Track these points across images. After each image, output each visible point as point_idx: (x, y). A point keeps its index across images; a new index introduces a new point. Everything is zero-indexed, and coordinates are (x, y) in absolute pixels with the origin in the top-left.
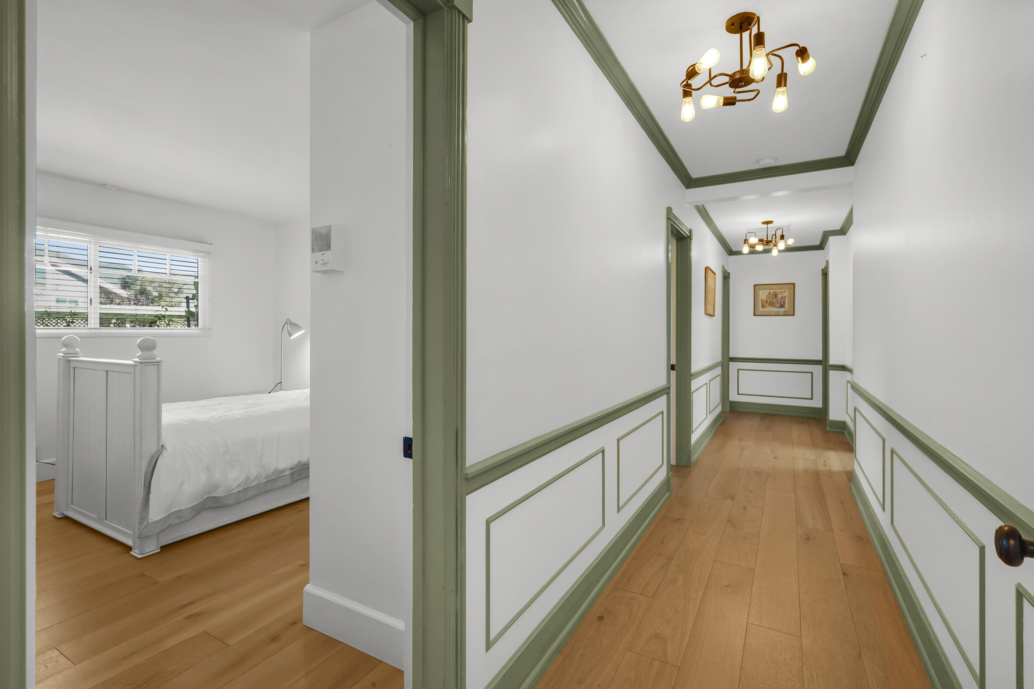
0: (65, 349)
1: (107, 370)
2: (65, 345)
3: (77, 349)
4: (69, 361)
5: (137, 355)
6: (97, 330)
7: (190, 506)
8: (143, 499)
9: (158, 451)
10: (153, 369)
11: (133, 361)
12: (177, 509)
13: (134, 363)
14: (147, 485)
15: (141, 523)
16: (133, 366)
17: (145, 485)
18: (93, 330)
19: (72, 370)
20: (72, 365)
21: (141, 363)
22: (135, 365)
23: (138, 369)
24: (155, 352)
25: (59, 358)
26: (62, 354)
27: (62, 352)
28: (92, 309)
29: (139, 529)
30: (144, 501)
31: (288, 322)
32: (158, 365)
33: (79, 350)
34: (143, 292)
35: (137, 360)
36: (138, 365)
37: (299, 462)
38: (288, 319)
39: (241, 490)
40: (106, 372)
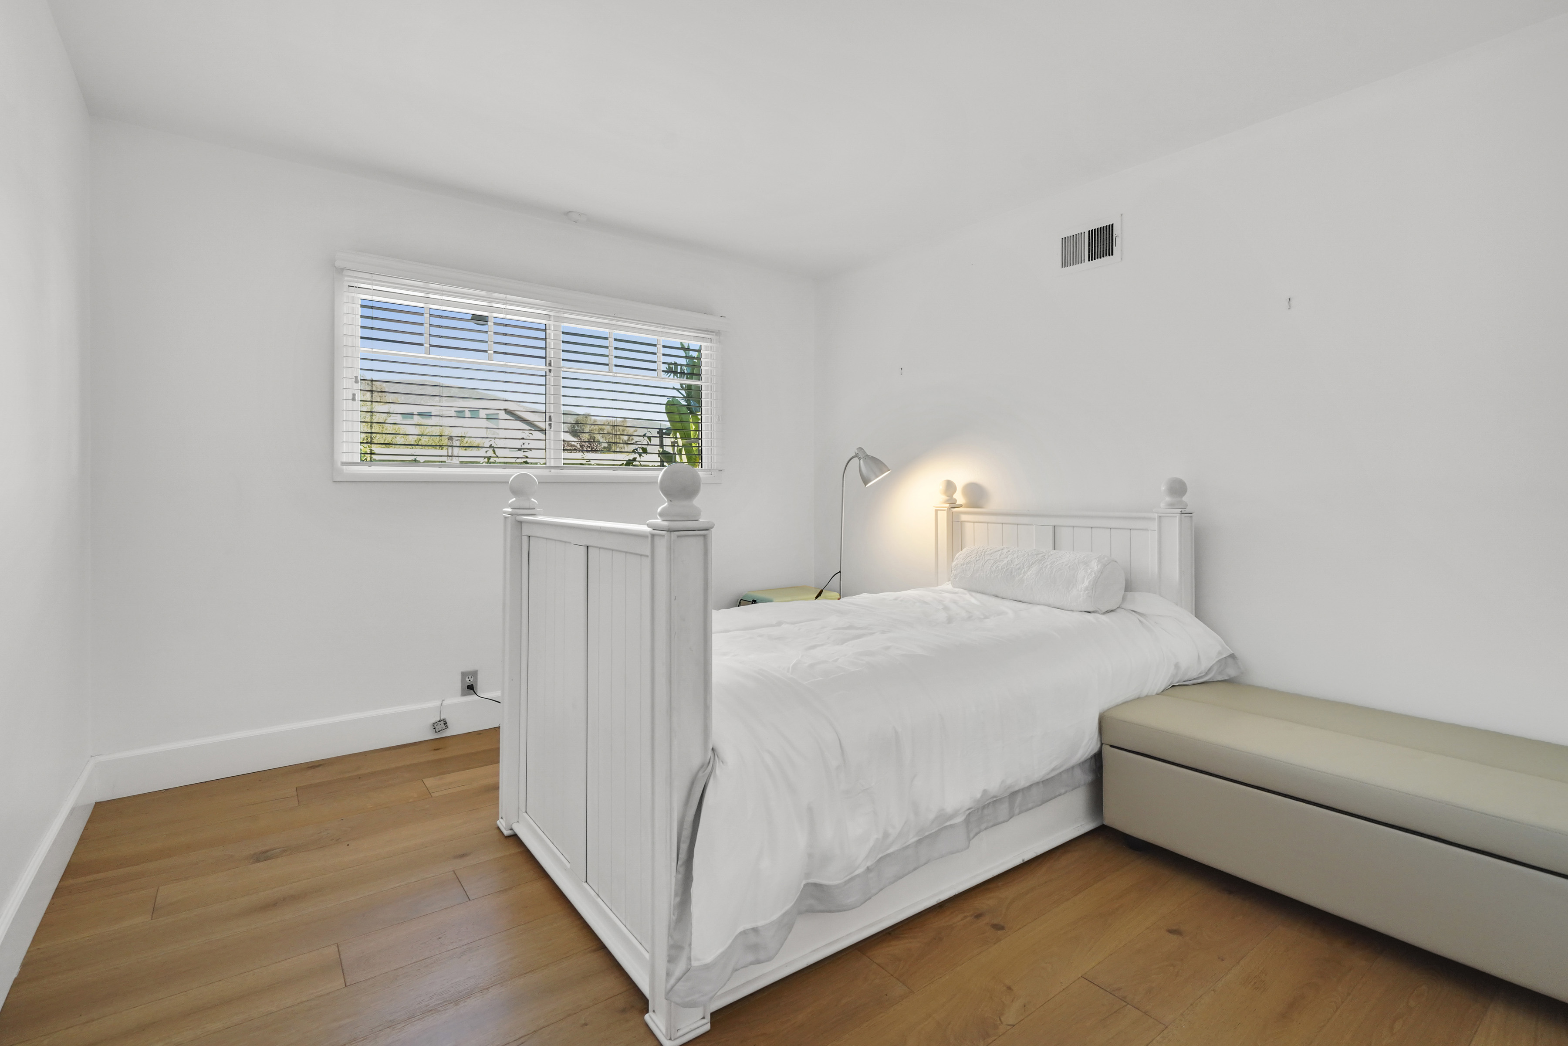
0: (514, 499)
1: (588, 544)
2: (515, 492)
3: (532, 499)
4: (521, 522)
5: (659, 510)
6: (559, 471)
7: (775, 917)
8: (676, 895)
9: (703, 766)
10: (693, 545)
11: (649, 526)
12: (748, 926)
13: (649, 529)
14: (683, 855)
15: (671, 960)
16: (650, 538)
17: (680, 856)
18: (553, 471)
19: (525, 539)
20: (526, 531)
21: (670, 531)
22: (653, 536)
23: (662, 546)
24: (698, 501)
25: (506, 518)
26: (509, 510)
27: (510, 506)
28: (552, 433)
29: (668, 974)
30: (678, 899)
31: (861, 455)
32: (704, 536)
33: (536, 502)
34: (592, 441)
35: (658, 521)
36: (663, 536)
37: (985, 792)
38: (861, 449)
39: (872, 865)
40: (584, 549)
